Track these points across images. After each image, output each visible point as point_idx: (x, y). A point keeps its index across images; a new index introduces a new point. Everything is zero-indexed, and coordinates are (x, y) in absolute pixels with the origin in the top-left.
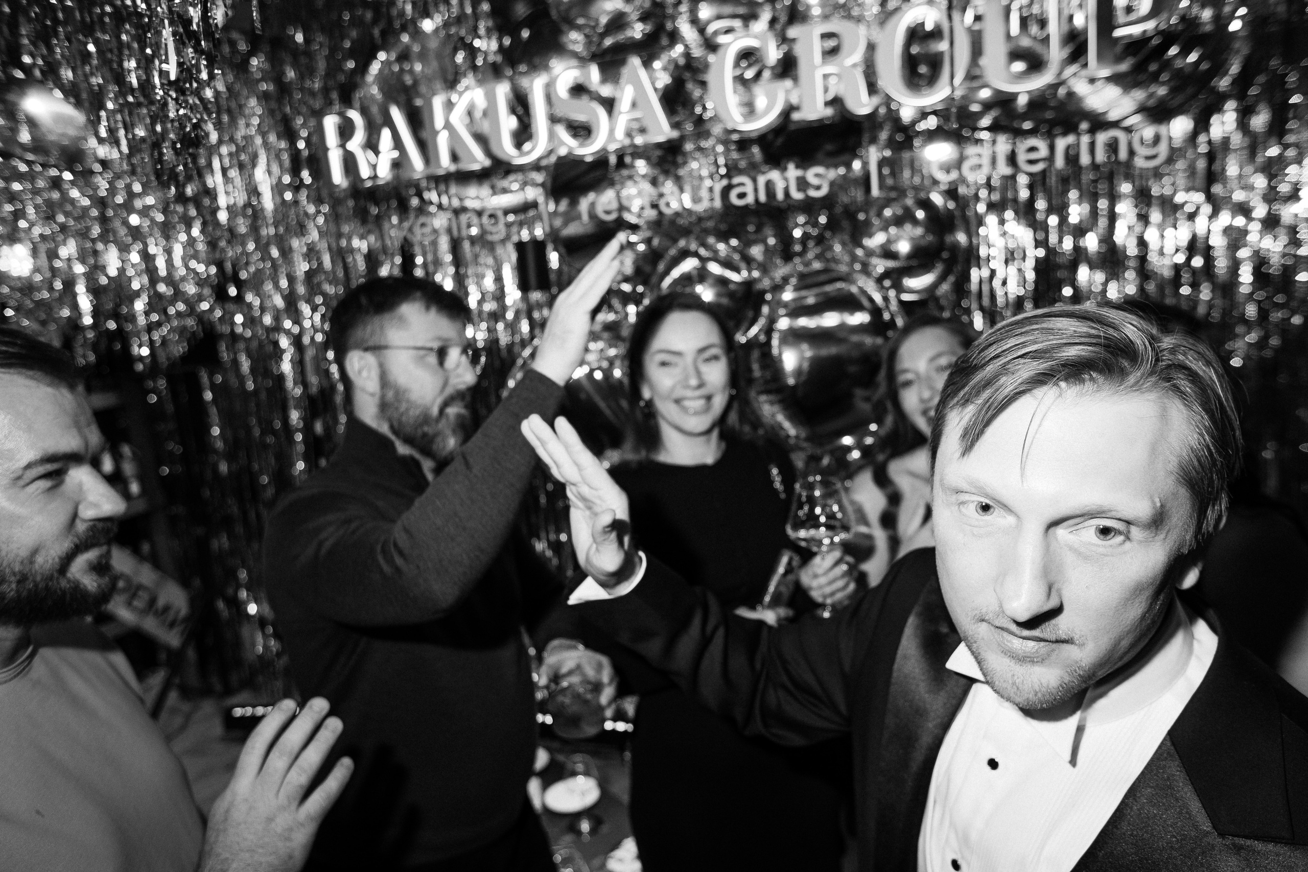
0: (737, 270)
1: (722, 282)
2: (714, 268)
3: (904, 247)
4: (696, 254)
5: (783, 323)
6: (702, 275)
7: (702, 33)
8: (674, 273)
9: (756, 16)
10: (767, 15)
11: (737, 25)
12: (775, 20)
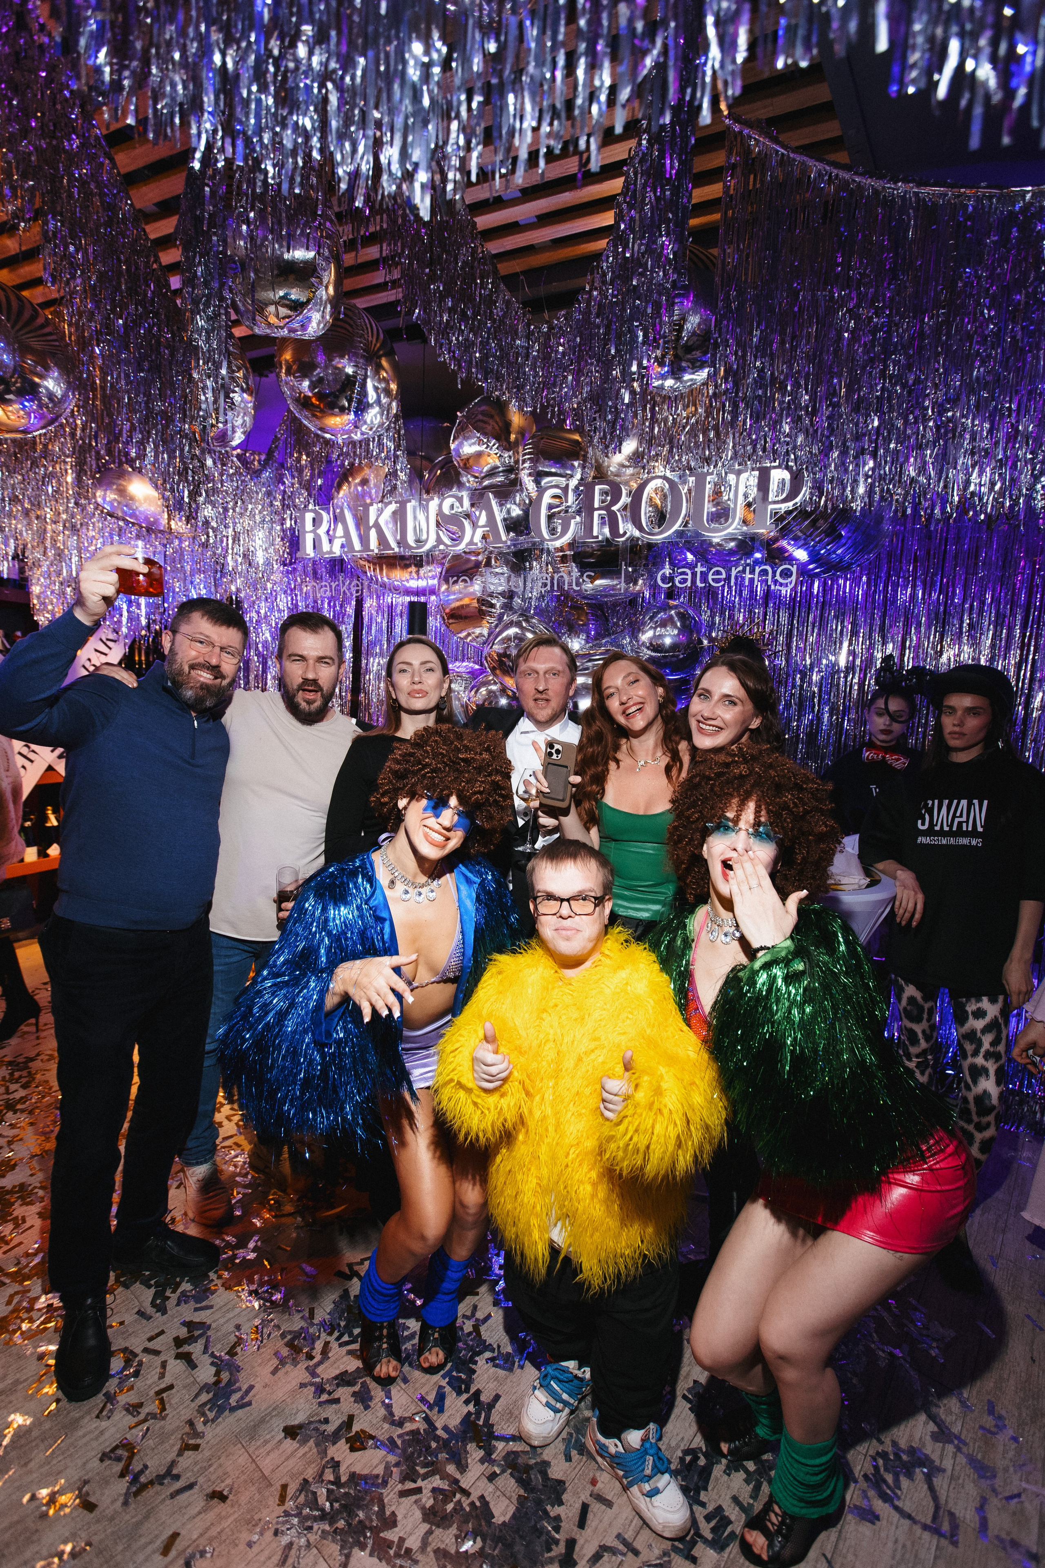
3: (665, 643)
4: (518, 624)
7: (537, 482)
8: (504, 635)
9: (572, 476)
10: (578, 476)
11: (562, 479)
12: (582, 479)
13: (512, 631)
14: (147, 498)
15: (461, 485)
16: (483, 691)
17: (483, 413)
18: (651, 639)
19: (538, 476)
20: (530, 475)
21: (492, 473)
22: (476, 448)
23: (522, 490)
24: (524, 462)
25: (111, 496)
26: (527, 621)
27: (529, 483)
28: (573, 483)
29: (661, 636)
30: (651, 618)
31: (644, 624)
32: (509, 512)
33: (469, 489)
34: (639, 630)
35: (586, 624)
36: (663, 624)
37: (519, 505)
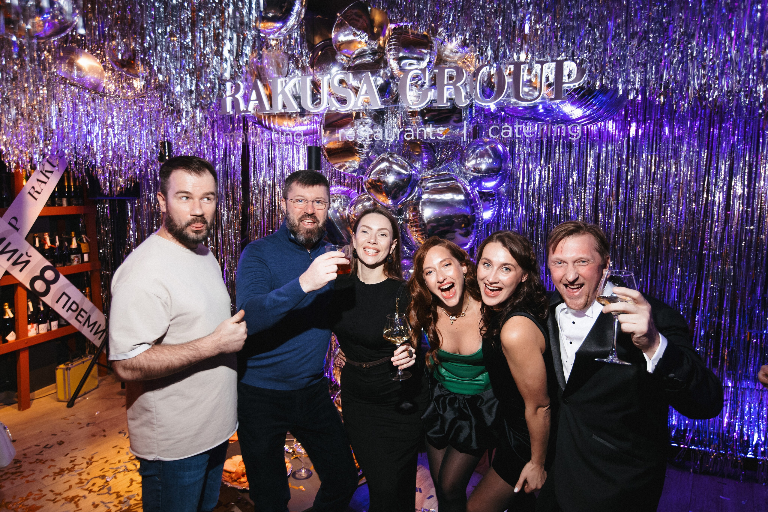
0: (406, 169)
1: (398, 174)
2: (395, 167)
3: (483, 167)
4: (388, 160)
5: (425, 196)
6: (390, 170)
7: (399, 64)
8: (377, 168)
9: (422, 59)
10: (427, 60)
11: (415, 62)
12: (430, 62)
13: (384, 165)
14: (92, 69)
15: (335, 61)
16: (360, 206)
17: (356, 14)
18: (473, 166)
19: (399, 60)
20: (394, 59)
21: (361, 55)
22: (351, 37)
23: (386, 68)
24: (390, 50)
25: (64, 68)
26: (392, 157)
27: (393, 64)
28: (424, 64)
29: (480, 164)
30: (473, 152)
31: (469, 156)
33: (342, 63)
34: (465, 160)
35: (420, 155)
36: (482, 156)
37: (382, 77)
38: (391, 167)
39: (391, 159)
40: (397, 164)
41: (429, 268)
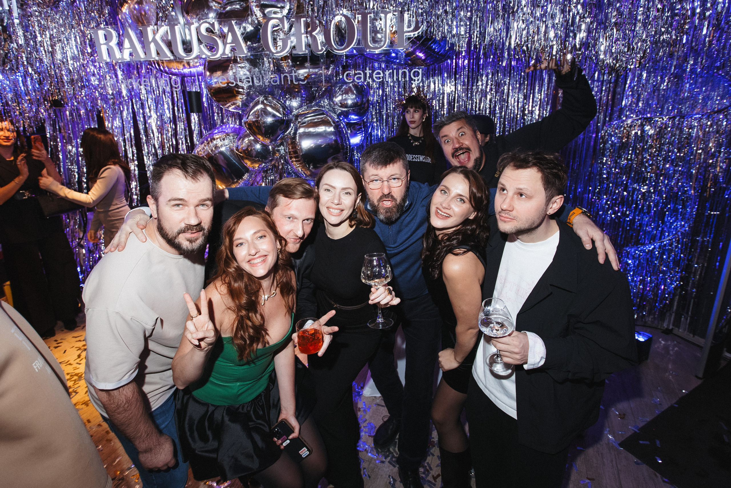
0: (278, 111)
1: (273, 116)
2: (269, 109)
3: (349, 103)
4: (263, 103)
5: (301, 131)
6: (265, 112)
7: (262, 12)
8: (255, 109)
9: (284, 7)
10: (288, 7)
11: (278, 10)
12: (290, 9)
13: (260, 106)
15: (210, 8)
18: (340, 101)
19: (262, 8)
20: (257, 6)
21: (231, 1)
23: (252, 15)
26: (266, 99)
27: (257, 11)
28: (285, 11)
29: (346, 99)
30: (339, 90)
31: (336, 92)
32: (245, 28)
33: (216, 10)
34: (333, 97)
35: (299, 91)
36: (346, 92)
37: (251, 24)
38: (265, 109)
39: (265, 102)
40: (271, 106)
41: (240, 239)
